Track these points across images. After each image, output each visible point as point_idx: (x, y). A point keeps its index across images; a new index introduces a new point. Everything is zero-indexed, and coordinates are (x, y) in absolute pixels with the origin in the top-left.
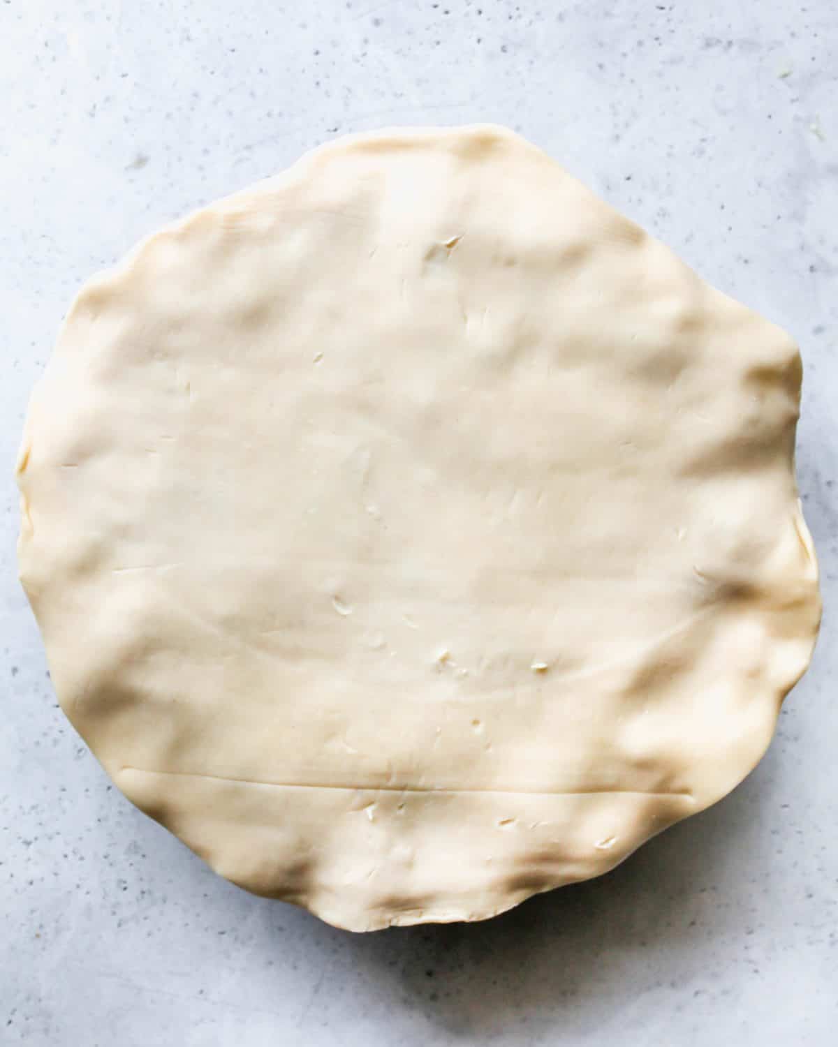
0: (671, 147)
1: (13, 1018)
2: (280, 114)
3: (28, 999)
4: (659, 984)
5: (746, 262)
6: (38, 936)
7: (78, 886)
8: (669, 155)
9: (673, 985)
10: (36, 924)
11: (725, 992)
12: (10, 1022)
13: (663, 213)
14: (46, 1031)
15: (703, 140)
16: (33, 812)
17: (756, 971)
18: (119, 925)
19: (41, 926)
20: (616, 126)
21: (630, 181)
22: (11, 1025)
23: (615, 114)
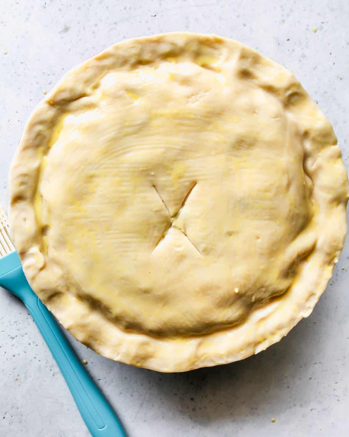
0: (308, 26)
1: (6, 416)
2: (130, 8)
3: (12, 407)
4: (295, 405)
5: (341, 79)
6: (17, 380)
7: (35, 358)
8: (307, 29)
9: (301, 406)
10: (16, 375)
11: (324, 410)
12: (4, 418)
13: (304, 56)
14: (20, 422)
15: (323, 23)
16: (15, 324)
17: (338, 400)
18: (53, 375)
19: (18, 375)
20: (283, 15)
21: (289, 41)
22: (4, 419)
23: (283, 10)
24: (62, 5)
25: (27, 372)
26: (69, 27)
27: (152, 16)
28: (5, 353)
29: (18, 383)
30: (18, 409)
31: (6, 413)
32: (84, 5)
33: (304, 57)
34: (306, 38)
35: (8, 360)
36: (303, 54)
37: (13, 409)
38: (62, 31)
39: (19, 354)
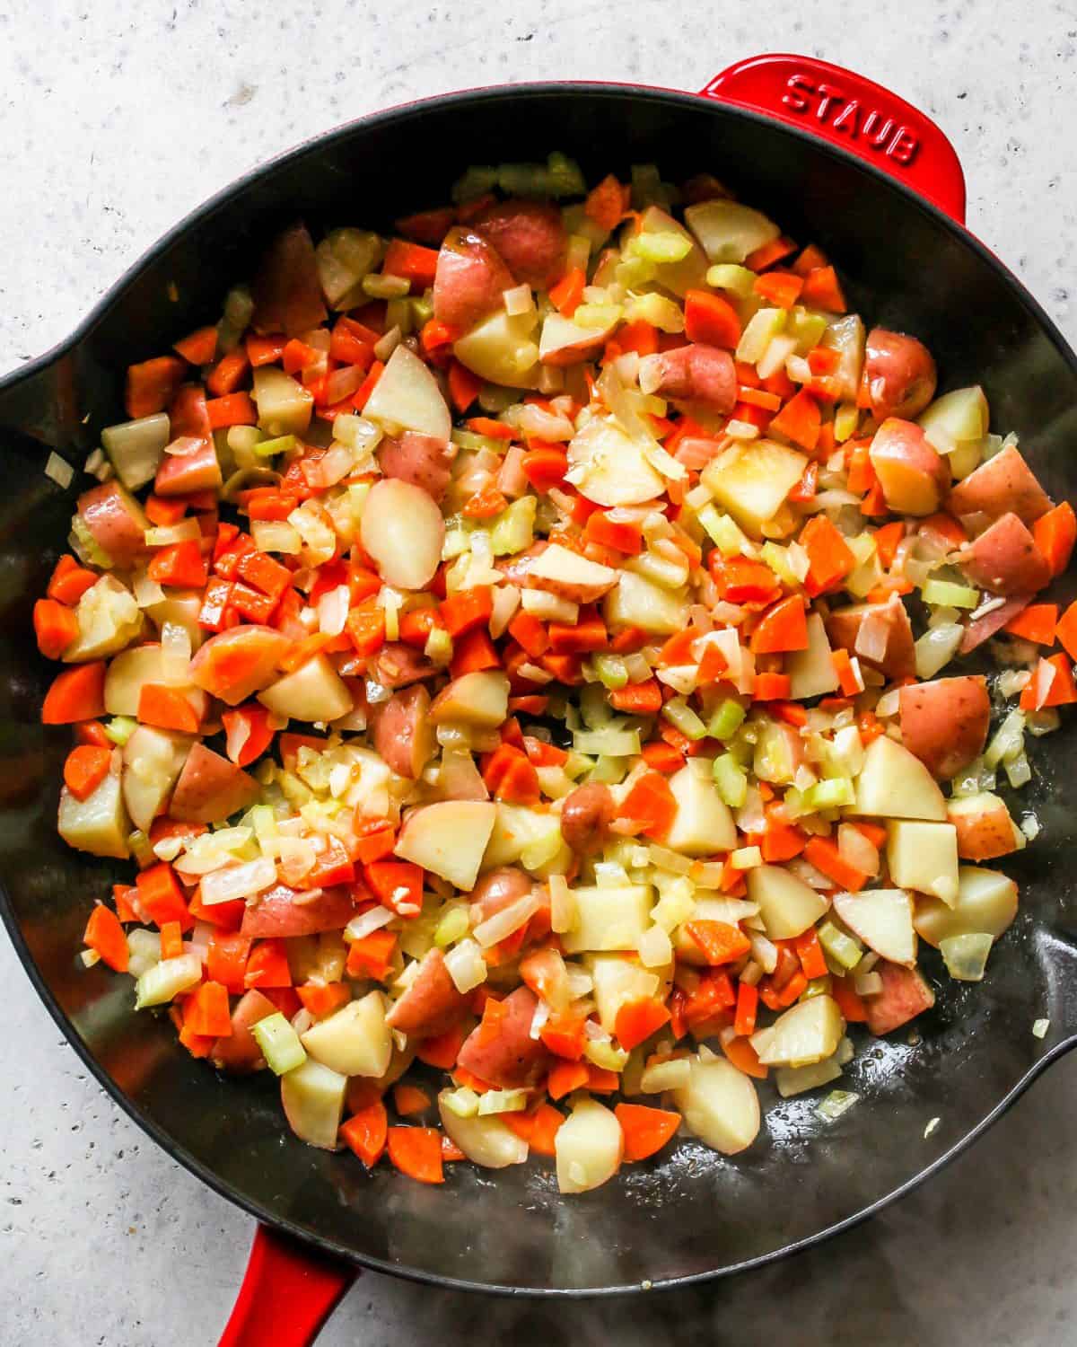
24: (228, 15)
25: (165, 1203)
26: (253, 87)
27: (519, 39)
28: (92, 1146)
29: (135, 1243)
30: (140, 1326)
31: (102, 1338)
32: (298, 13)
33: (1016, 150)
34: (1022, 87)
35: (103, 1170)
36: (1012, 139)
37: (125, 1327)
38: (231, 102)
39: (136, 1149)
